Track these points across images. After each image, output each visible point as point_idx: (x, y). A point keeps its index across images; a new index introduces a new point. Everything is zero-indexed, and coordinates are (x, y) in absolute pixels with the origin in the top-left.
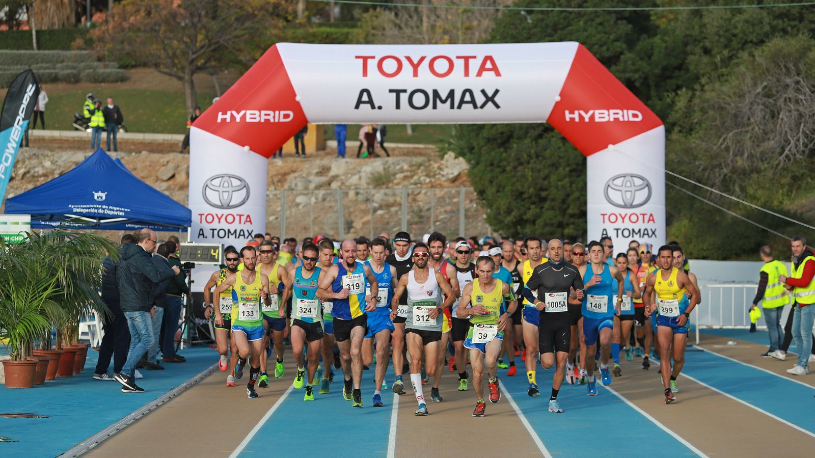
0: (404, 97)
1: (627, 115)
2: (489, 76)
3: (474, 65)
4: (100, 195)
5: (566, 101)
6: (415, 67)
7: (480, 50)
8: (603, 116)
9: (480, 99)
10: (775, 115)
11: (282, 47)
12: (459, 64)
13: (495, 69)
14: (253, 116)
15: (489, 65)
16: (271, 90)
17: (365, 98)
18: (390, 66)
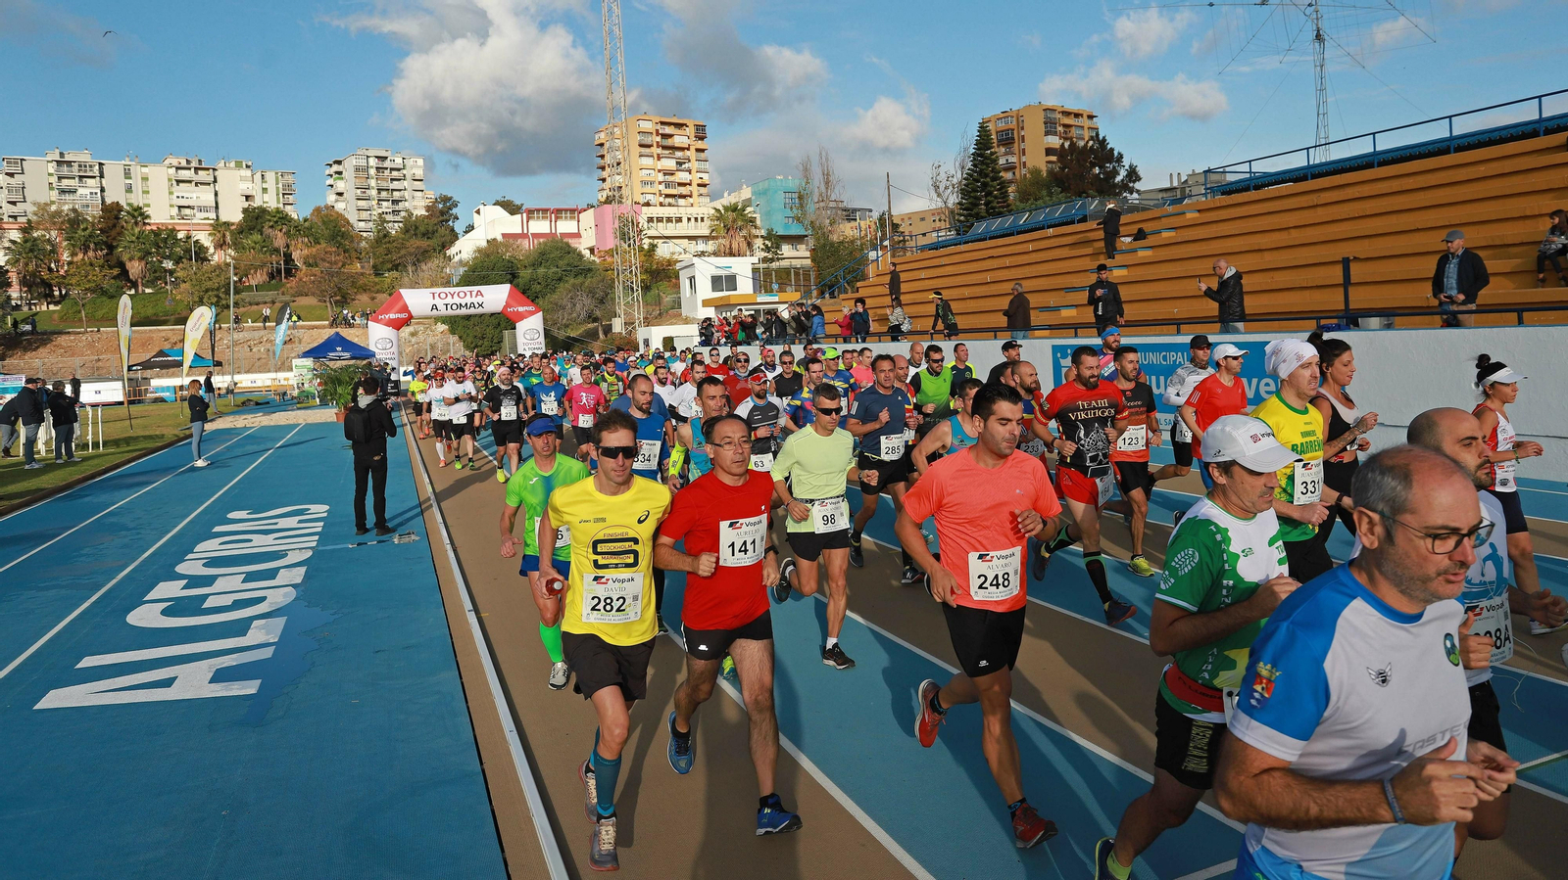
0: (449, 306)
1: (530, 308)
2: (479, 297)
3: (474, 294)
4: (339, 349)
5: (507, 305)
6: (452, 296)
7: (475, 288)
8: (521, 309)
9: (477, 306)
10: (575, 305)
11: (402, 291)
12: (468, 294)
13: (481, 294)
14: (392, 316)
15: (479, 293)
16: (399, 306)
17: (435, 307)
18: (443, 295)
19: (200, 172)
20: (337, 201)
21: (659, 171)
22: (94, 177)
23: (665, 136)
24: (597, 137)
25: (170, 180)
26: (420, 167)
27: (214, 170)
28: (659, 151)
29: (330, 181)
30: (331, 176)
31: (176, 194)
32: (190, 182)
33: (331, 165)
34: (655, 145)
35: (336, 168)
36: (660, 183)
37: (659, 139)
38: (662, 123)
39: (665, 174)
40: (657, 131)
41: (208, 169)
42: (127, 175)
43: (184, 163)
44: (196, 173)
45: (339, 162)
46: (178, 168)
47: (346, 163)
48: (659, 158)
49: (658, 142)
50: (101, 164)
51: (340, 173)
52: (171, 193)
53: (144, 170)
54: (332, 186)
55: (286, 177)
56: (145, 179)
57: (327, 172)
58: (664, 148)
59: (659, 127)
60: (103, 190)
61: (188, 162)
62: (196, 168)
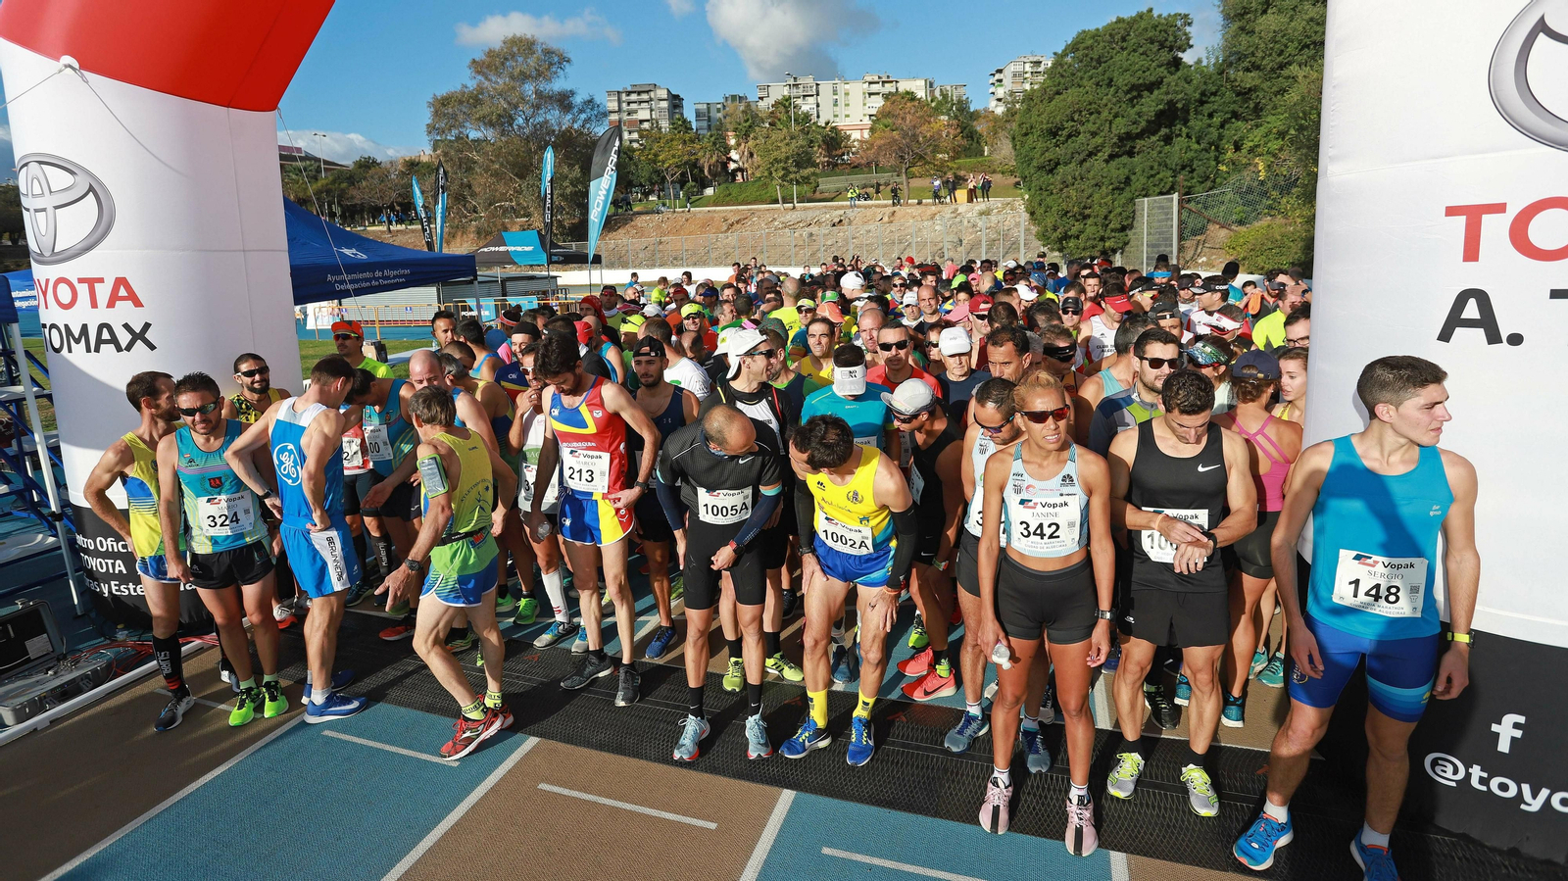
19: (886, 85)
20: (996, 106)
22: (813, 96)
25: (864, 93)
27: (897, 82)
29: (992, 89)
30: (993, 84)
31: (868, 105)
32: (878, 94)
33: (993, 75)
35: (998, 76)
41: (892, 82)
42: (835, 92)
43: (876, 79)
44: (883, 86)
45: (1000, 71)
46: (870, 83)
47: (1005, 72)
50: (817, 85)
51: (1000, 81)
52: (865, 104)
53: (847, 86)
54: (993, 93)
55: (959, 89)
56: (847, 94)
57: (991, 82)
60: (818, 106)
61: (879, 77)
62: (883, 82)
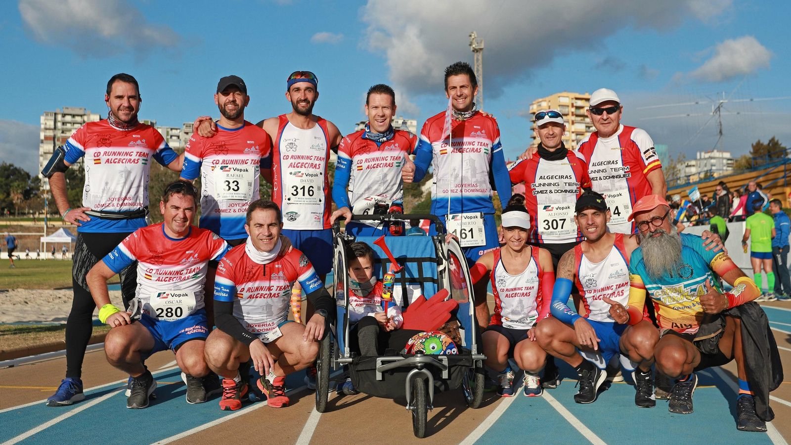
21: (573, 132)
23: (578, 108)
24: (531, 107)
26: (414, 126)
28: (574, 118)
34: (570, 114)
36: (573, 141)
37: (573, 110)
38: (577, 99)
39: (577, 135)
40: (573, 104)
48: (573, 123)
49: (572, 113)
58: (577, 116)
59: (574, 101)
